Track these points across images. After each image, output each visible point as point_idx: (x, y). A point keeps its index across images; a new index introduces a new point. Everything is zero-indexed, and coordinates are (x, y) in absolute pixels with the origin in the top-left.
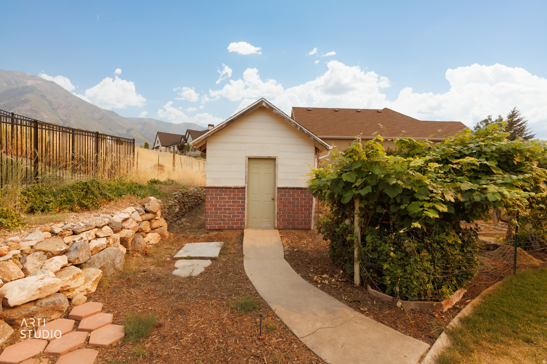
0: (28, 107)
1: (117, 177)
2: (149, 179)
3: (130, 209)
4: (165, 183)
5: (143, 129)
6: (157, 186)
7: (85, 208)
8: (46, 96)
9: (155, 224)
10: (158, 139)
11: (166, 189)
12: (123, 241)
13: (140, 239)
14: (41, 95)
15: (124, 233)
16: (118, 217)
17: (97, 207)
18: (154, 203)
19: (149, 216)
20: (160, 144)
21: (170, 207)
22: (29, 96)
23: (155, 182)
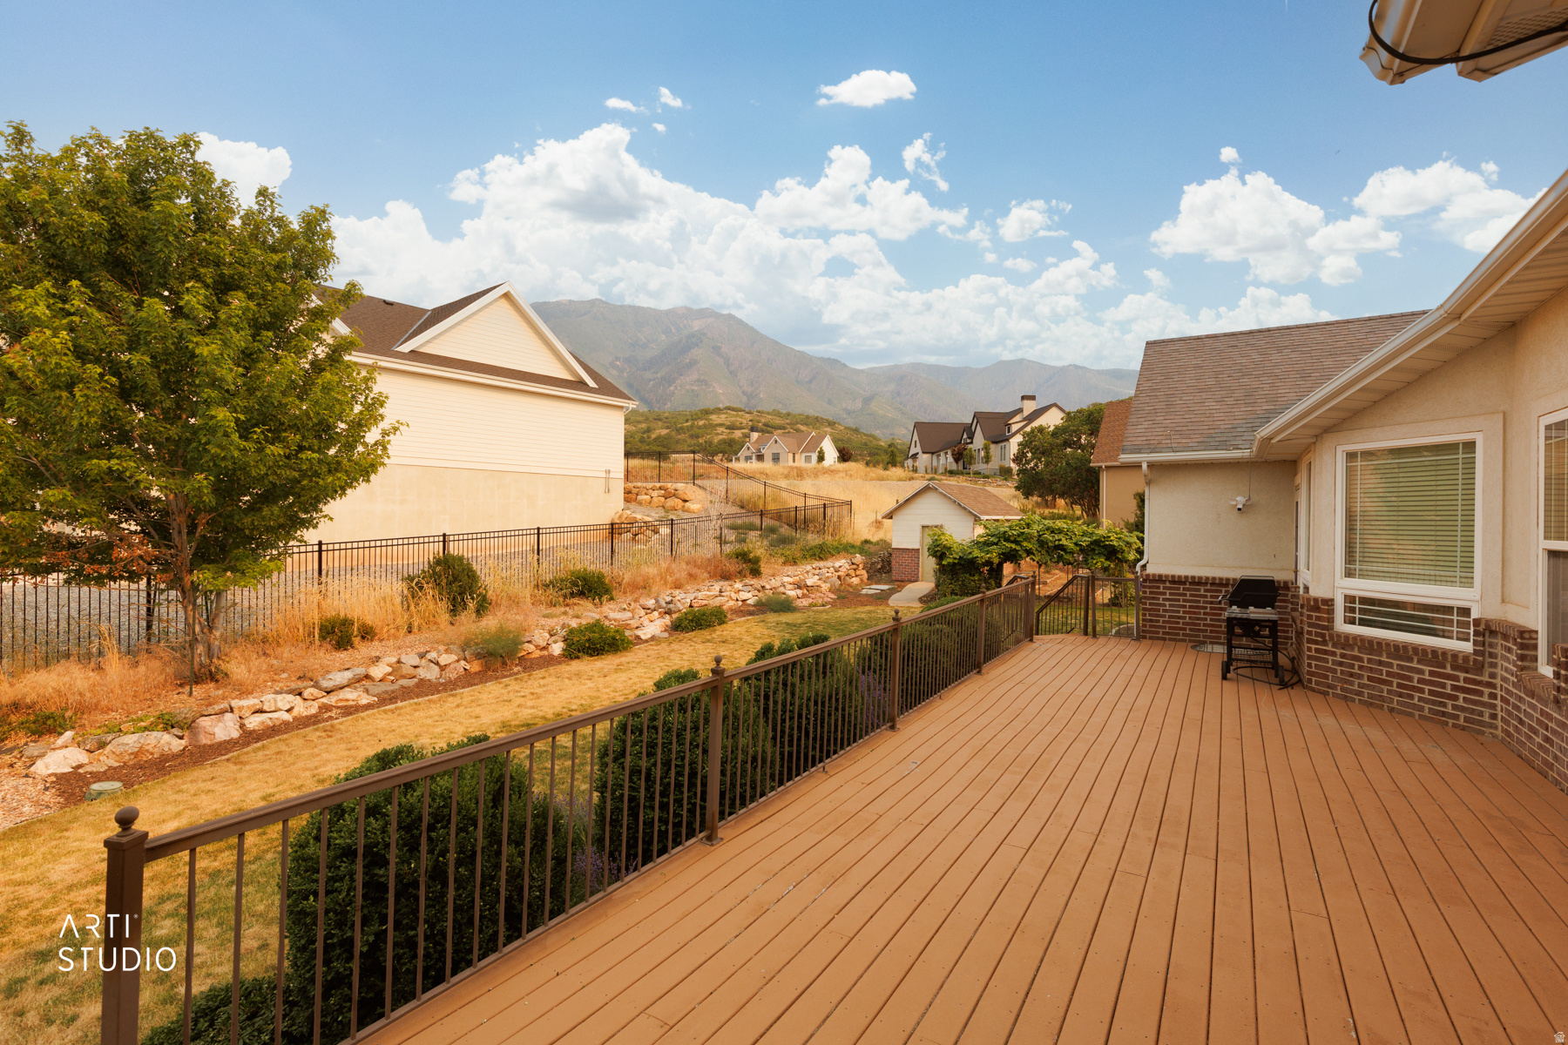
0: (695, 376)
1: (837, 538)
2: (863, 539)
3: (843, 561)
4: (877, 543)
5: (899, 394)
6: (867, 547)
7: (821, 559)
8: (720, 348)
9: (858, 573)
10: (916, 437)
11: (873, 549)
12: (839, 577)
13: (848, 578)
14: (713, 348)
15: (839, 573)
16: (837, 564)
17: (826, 559)
18: (859, 558)
19: (855, 567)
20: (918, 449)
21: (873, 564)
22: (696, 353)
23: (866, 542)
